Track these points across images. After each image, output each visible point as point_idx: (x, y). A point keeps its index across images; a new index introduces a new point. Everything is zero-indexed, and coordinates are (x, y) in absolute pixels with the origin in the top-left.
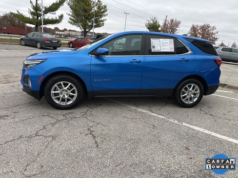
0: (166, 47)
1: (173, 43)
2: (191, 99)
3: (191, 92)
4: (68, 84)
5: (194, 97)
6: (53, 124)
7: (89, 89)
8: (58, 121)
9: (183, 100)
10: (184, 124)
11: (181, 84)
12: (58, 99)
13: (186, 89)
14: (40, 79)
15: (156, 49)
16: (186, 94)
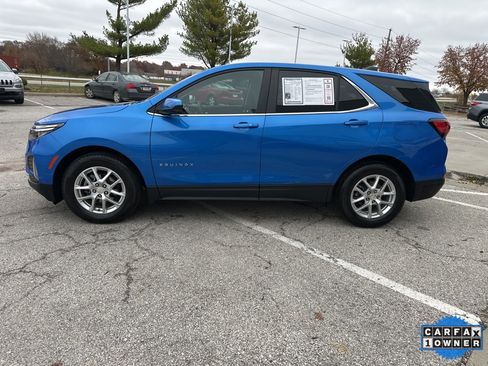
0: (315, 96)
1: (332, 86)
2: (375, 208)
3: (375, 195)
4: (106, 173)
5: (383, 206)
6: (63, 251)
7: (149, 182)
8: (78, 244)
9: (357, 210)
10: (341, 262)
11: (351, 176)
12: (89, 201)
13: (363, 187)
14: (53, 162)
15: (292, 99)
16: (362, 198)
